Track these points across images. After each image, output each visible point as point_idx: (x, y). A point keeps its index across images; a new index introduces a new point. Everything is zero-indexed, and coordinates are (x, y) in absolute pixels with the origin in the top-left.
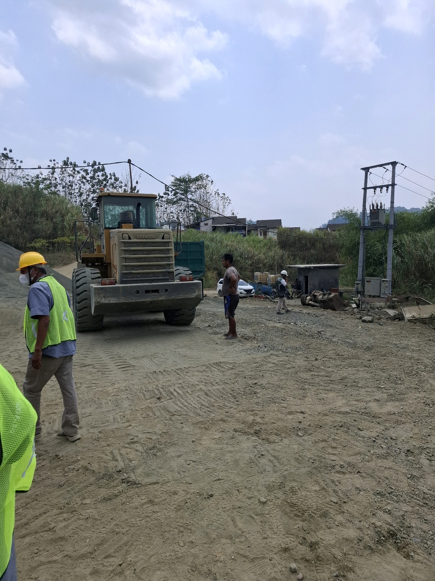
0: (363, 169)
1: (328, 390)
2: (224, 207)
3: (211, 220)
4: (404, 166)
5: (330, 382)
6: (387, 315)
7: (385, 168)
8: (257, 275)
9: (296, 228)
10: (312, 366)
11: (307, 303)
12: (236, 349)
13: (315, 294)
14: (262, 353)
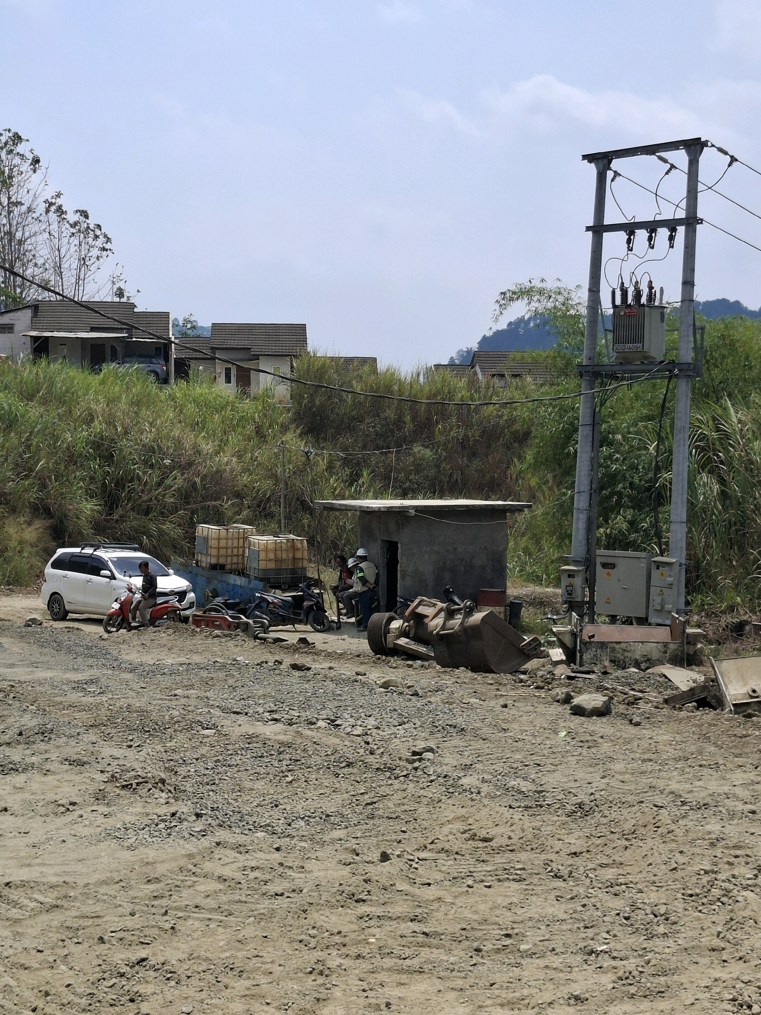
0: (590, 158)
1: (410, 971)
2: (83, 261)
3: (28, 313)
4: (728, 159)
5: (421, 938)
6: (666, 688)
7: (665, 161)
8: (205, 533)
9: (364, 361)
10: (366, 881)
11: (390, 645)
12: (80, 830)
13: (421, 610)
14: (182, 842)
